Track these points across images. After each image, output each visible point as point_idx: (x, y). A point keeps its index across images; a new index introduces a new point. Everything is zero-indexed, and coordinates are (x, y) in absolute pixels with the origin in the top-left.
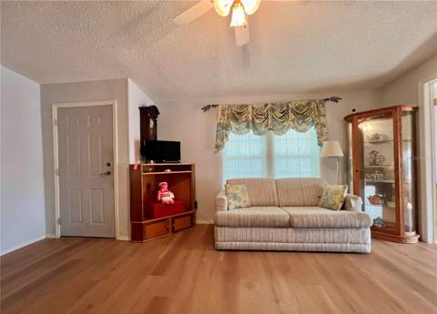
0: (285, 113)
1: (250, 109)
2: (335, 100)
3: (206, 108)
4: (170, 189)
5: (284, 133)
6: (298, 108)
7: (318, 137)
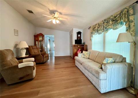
0: (108, 22)
1: (97, 25)
5: (107, 32)
6: (115, 17)
7: (127, 30)
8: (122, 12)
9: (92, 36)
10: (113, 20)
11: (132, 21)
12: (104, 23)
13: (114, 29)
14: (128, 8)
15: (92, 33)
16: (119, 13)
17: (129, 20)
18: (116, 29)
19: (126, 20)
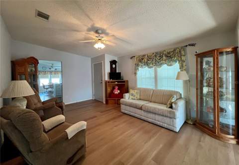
0: (161, 57)
1: (146, 57)
2: (193, 45)
3: (131, 58)
4: (118, 89)
5: (161, 67)
6: (169, 53)
7: (180, 68)
8: (175, 50)
9: (138, 69)
10: (167, 56)
11: (184, 62)
12: (156, 56)
13: (168, 65)
14: (180, 48)
15: (137, 65)
16: (172, 50)
17: (181, 59)
18: (171, 65)
19: (180, 59)
